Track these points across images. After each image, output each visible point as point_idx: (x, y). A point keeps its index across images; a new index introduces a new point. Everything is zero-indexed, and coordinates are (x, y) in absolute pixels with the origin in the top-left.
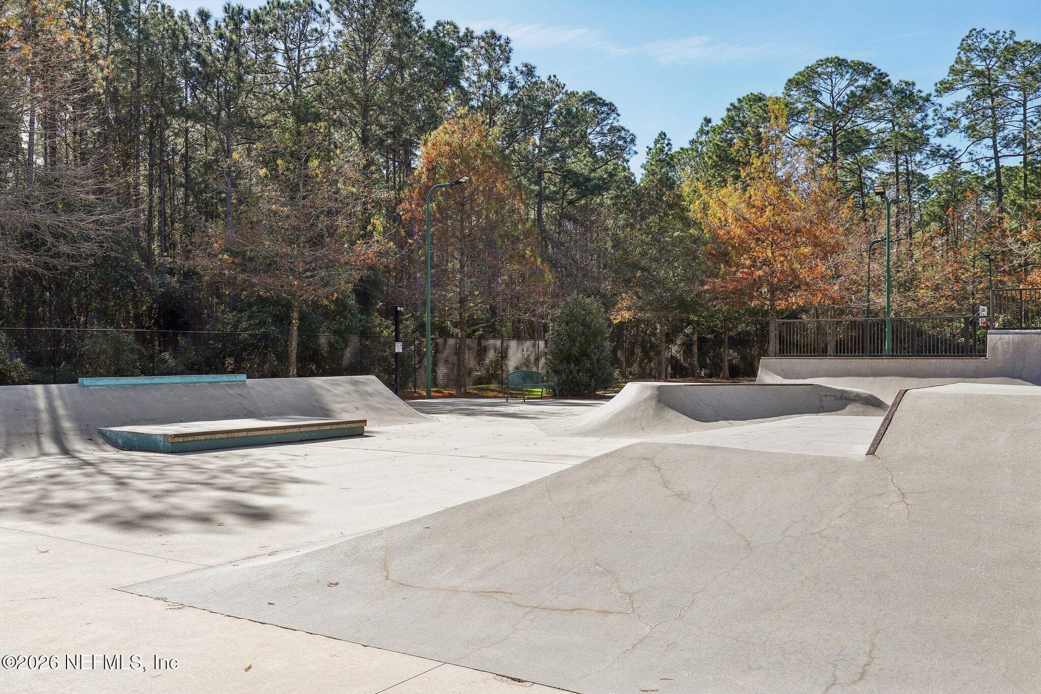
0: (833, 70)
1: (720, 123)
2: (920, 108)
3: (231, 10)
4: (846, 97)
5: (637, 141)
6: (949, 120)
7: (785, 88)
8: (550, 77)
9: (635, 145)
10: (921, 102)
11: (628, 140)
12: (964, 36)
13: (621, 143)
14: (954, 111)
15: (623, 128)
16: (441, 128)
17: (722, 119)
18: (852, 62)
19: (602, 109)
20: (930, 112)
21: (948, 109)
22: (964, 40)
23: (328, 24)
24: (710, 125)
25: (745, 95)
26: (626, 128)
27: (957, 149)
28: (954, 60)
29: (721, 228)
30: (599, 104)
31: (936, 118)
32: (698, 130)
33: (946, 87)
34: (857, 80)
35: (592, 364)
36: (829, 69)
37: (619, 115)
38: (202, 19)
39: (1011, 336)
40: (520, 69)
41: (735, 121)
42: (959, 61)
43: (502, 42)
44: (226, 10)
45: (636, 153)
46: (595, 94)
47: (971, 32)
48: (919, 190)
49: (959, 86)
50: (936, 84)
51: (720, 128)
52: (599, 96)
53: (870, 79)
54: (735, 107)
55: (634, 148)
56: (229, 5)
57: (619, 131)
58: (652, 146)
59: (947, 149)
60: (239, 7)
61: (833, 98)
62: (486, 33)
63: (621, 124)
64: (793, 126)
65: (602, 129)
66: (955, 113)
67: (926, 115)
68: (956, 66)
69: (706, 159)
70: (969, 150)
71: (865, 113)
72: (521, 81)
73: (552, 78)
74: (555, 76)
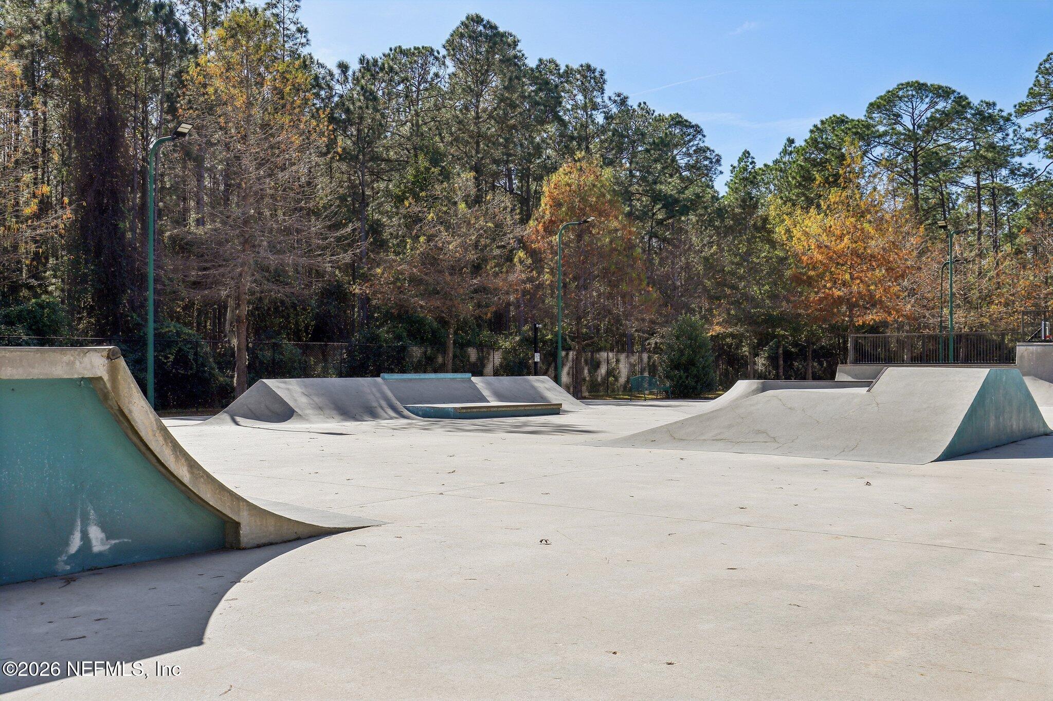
0: (914, 93)
1: (803, 144)
2: (1000, 128)
3: (365, 62)
4: (926, 121)
5: (722, 162)
6: (1028, 140)
7: (867, 111)
8: (640, 104)
9: (720, 165)
10: (1002, 123)
11: (714, 160)
12: (1041, 60)
13: (706, 163)
14: (1033, 132)
15: (708, 149)
16: (561, 169)
17: (806, 141)
18: (931, 85)
19: (688, 131)
20: (1010, 131)
21: (1027, 130)
22: (1041, 64)
23: (443, 67)
24: (794, 145)
25: (827, 117)
26: (712, 148)
27: (1036, 168)
28: (1033, 82)
29: (804, 254)
30: (686, 126)
31: (1015, 139)
32: (781, 150)
33: (1023, 109)
34: (937, 103)
35: (698, 371)
36: (910, 93)
37: (704, 136)
38: (342, 70)
39: (1035, 348)
40: (612, 98)
41: (818, 143)
42: (1037, 83)
43: (597, 74)
44: (361, 61)
45: (721, 173)
46: (681, 116)
47: (1049, 56)
48: (1008, 202)
49: (1038, 108)
50: (1015, 106)
51: (804, 149)
52: (685, 118)
53: (950, 101)
54: (818, 129)
55: (719, 168)
56: (364, 57)
57: (705, 151)
58: (736, 164)
59: (1028, 167)
60: (374, 59)
61: (914, 120)
62: (582, 66)
63: (707, 144)
64: (875, 146)
65: (688, 150)
66: (1035, 134)
67: (1007, 135)
68: (1034, 88)
69: (790, 179)
70: (1047, 170)
71: (947, 133)
72: (614, 110)
73: (642, 105)
74: (645, 103)
